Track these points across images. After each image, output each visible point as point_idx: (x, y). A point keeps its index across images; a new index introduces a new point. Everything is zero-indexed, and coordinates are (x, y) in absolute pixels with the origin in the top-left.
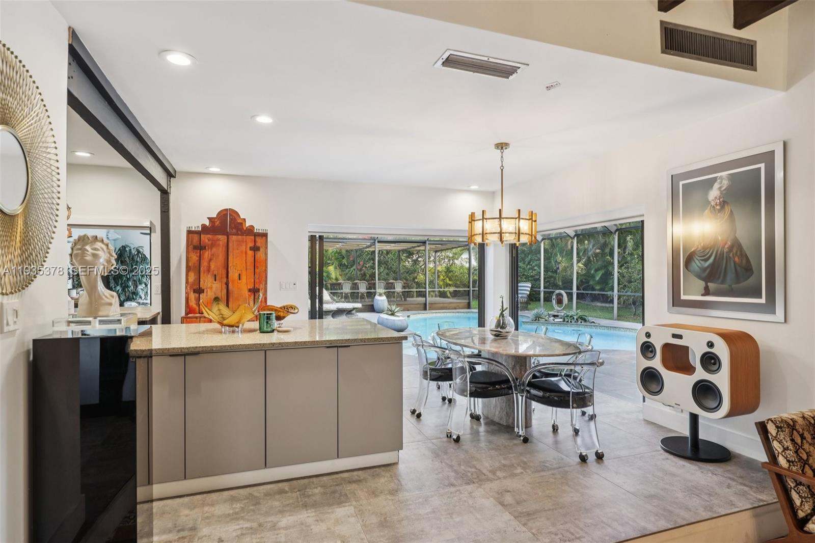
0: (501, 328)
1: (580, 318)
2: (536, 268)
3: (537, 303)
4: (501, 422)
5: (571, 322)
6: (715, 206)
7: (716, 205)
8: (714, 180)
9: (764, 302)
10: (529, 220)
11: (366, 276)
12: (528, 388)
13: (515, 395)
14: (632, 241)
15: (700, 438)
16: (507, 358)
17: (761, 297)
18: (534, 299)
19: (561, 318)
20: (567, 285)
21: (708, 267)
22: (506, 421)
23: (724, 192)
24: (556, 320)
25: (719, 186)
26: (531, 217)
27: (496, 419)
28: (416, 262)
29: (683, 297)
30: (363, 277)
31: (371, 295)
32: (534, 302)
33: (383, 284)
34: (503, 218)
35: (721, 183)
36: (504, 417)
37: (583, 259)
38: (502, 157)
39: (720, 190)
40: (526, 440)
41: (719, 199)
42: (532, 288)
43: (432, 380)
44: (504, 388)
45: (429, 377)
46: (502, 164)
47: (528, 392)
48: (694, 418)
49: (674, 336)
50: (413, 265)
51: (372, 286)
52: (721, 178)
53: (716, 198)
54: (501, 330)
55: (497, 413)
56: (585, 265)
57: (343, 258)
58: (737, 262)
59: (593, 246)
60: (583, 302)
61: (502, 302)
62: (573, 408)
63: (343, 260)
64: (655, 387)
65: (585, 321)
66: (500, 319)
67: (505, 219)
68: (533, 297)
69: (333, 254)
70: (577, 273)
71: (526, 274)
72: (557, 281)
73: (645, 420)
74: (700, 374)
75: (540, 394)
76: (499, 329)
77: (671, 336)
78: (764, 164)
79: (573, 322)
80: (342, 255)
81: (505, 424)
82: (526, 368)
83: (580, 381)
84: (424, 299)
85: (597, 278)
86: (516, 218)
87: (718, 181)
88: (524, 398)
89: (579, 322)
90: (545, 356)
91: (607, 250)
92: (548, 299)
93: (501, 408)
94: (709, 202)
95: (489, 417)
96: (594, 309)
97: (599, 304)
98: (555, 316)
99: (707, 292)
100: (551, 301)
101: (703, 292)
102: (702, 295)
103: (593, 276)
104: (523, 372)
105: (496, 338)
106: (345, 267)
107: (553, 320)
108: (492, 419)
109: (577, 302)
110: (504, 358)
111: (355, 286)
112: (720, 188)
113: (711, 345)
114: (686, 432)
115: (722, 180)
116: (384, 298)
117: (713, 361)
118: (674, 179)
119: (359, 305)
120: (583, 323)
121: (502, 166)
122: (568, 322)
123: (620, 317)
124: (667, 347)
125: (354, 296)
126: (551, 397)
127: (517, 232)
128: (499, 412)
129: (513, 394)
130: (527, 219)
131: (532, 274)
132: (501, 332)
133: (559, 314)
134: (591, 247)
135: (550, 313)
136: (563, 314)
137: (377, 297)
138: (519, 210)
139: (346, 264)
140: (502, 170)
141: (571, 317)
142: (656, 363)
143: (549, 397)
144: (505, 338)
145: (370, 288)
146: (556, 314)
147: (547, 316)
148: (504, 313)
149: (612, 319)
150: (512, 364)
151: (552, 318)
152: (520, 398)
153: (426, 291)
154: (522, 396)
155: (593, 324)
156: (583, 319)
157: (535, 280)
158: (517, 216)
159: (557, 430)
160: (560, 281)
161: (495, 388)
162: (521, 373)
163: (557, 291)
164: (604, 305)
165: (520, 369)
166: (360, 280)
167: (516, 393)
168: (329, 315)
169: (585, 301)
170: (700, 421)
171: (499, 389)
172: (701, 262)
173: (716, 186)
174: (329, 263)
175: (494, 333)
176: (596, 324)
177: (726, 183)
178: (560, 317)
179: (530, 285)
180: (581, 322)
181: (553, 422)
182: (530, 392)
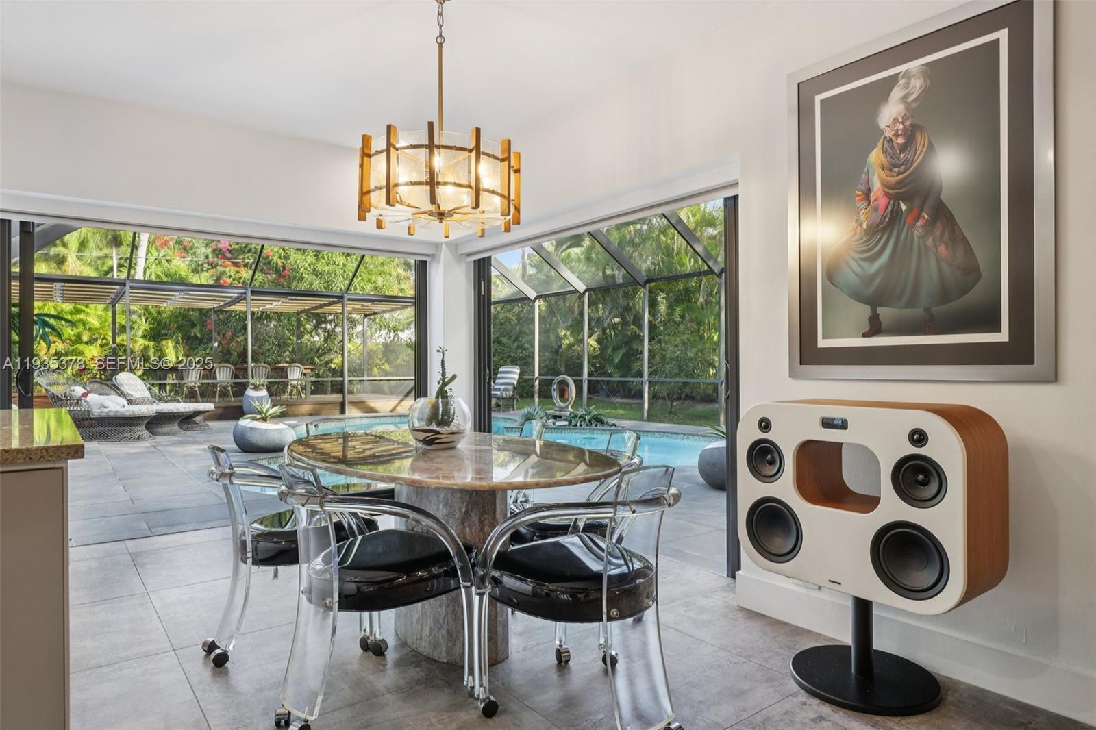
0: (439, 424)
1: (595, 419)
2: (526, 346)
3: (529, 400)
4: (436, 656)
5: (581, 425)
6: (893, 139)
7: (897, 135)
8: (893, 80)
9: (1006, 339)
10: (502, 160)
11: (231, 354)
12: (496, 574)
13: (463, 590)
14: (664, 301)
15: (874, 648)
16: (449, 495)
17: (998, 329)
18: (525, 395)
19: (565, 420)
20: (575, 370)
21: (876, 275)
22: (448, 652)
23: (914, 105)
24: (558, 423)
25: (903, 93)
26: (506, 155)
27: (424, 648)
28: (329, 335)
29: (822, 343)
30: (224, 356)
31: (240, 389)
32: (525, 400)
33: (263, 369)
34: (439, 147)
35: (907, 85)
36: (442, 641)
37: (597, 332)
38: (440, 14)
39: (905, 103)
40: (491, 710)
41: (902, 122)
42: (521, 375)
43: (259, 562)
44: (437, 576)
45: (250, 555)
46: (441, 32)
47: (496, 582)
48: (863, 609)
49: (827, 423)
50: (326, 340)
51: (240, 371)
52: (907, 75)
53: (895, 120)
54: (439, 429)
55: (426, 632)
56: (599, 341)
57: (194, 325)
58: (943, 256)
59: (610, 313)
60: (595, 397)
61: (443, 362)
62: (610, 619)
63: (195, 330)
64: (781, 544)
65: (602, 423)
66: (437, 402)
67: (442, 150)
68: (523, 391)
69: (173, 318)
70: (588, 355)
71: (512, 355)
72: (559, 367)
73: (742, 609)
74: (892, 509)
75: (526, 587)
76: (434, 427)
77: (818, 423)
78: (1006, 31)
79: (584, 425)
80: (190, 320)
81: (445, 661)
82: (494, 518)
83: (620, 540)
84: (341, 396)
85: (616, 361)
86: (471, 151)
87: (902, 82)
88: (486, 598)
89: (593, 425)
90: (537, 486)
91: (630, 318)
92: (545, 394)
93: (436, 621)
94: (881, 132)
95: (409, 641)
96: (613, 406)
97: (618, 400)
98: (557, 417)
99: (875, 328)
100: (551, 397)
101: (867, 328)
102: (865, 335)
103: (610, 360)
104: (486, 529)
105: (428, 448)
106: (197, 342)
107: (554, 424)
108: (414, 646)
109: (588, 398)
110: (442, 496)
111: (211, 374)
112: (905, 97)
113: (918, 437)
114: (846, 637)
115: (910, 79)
116: (264, 393)
117: (921, 477)
118: (804, 92)
119: (209, 406)
120: (599, 427)
121: (441, 36)
122: (576, 425)
123: (651, 418)
124: (807, 450)
125: (206, 393)
126: (553, 595)
127: (473, 184)
128: (431, 630)
129: (460, 588)
130: (497, 158)
131: (521, 355)
132: (438, 433)
133: (563, 413)
134: (607, 314)
135: (548, 412)
136: (568, 413)
137: (250, 392)
138: (478, 131)
139: (199, 335)
140: (440, 45)
141: (581, 417)
142: (784, 488)
143: (547, 595)
144: (449, 446)
145: (236, 377)
146: (558, 413)
147: (545, 418)
148: (446, 388)
149: (641, 419)
150: (460, 509)
151: (552, 420)
152: (476, 599)
153: (343, 381)
154: (481, 595)
155: (613, 428)
156: (598, 420)
157: (525, 362)
158: (472, 145)
159: (567, 662)
160: (563, 364)
161: (415, 578)
162: (482, 530)
163: (560, 378)
164: (625, 400)
165: (481, 522)
166: (220, 363)
167: (466, 587)
168: (139, 425)
169: (599, 396)
170: (876, 612)
171: (427, 579)
172: (862, 263)
173: (897, 93)
174: (166, 335)
175: (423, 436)
176: (619, 428)
177: (917, 84)
178: (563, 418)
179: (517, 370)
180: (596, 426)
181: (558, 643)
182: (501, 583)
